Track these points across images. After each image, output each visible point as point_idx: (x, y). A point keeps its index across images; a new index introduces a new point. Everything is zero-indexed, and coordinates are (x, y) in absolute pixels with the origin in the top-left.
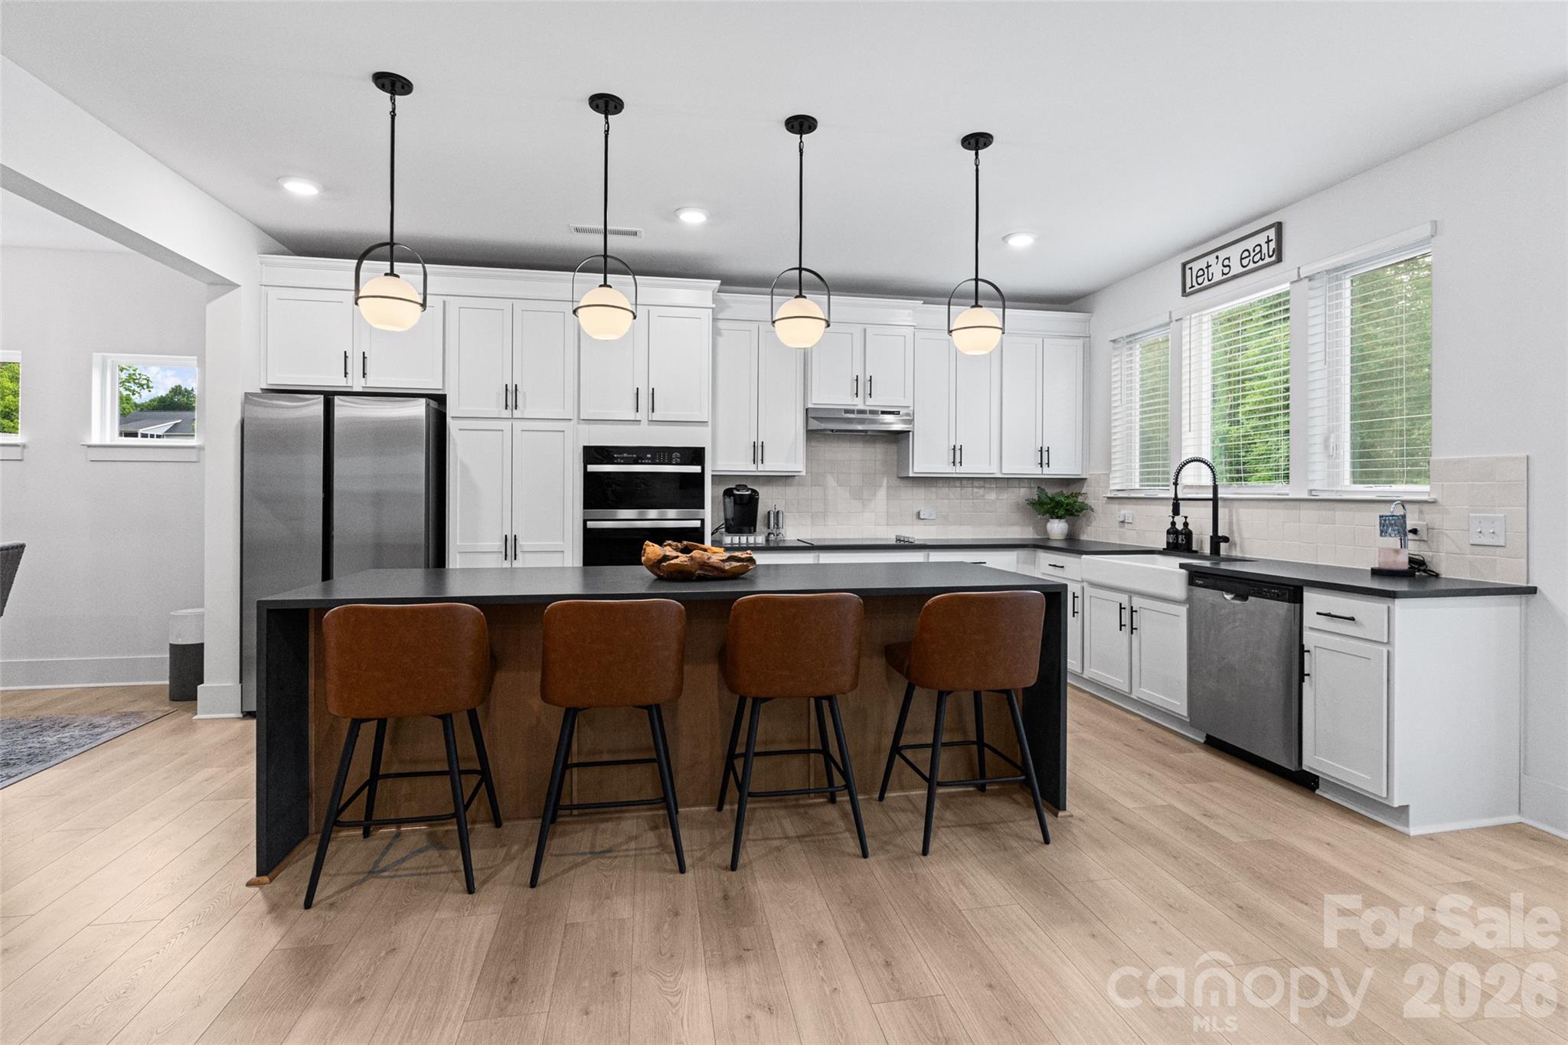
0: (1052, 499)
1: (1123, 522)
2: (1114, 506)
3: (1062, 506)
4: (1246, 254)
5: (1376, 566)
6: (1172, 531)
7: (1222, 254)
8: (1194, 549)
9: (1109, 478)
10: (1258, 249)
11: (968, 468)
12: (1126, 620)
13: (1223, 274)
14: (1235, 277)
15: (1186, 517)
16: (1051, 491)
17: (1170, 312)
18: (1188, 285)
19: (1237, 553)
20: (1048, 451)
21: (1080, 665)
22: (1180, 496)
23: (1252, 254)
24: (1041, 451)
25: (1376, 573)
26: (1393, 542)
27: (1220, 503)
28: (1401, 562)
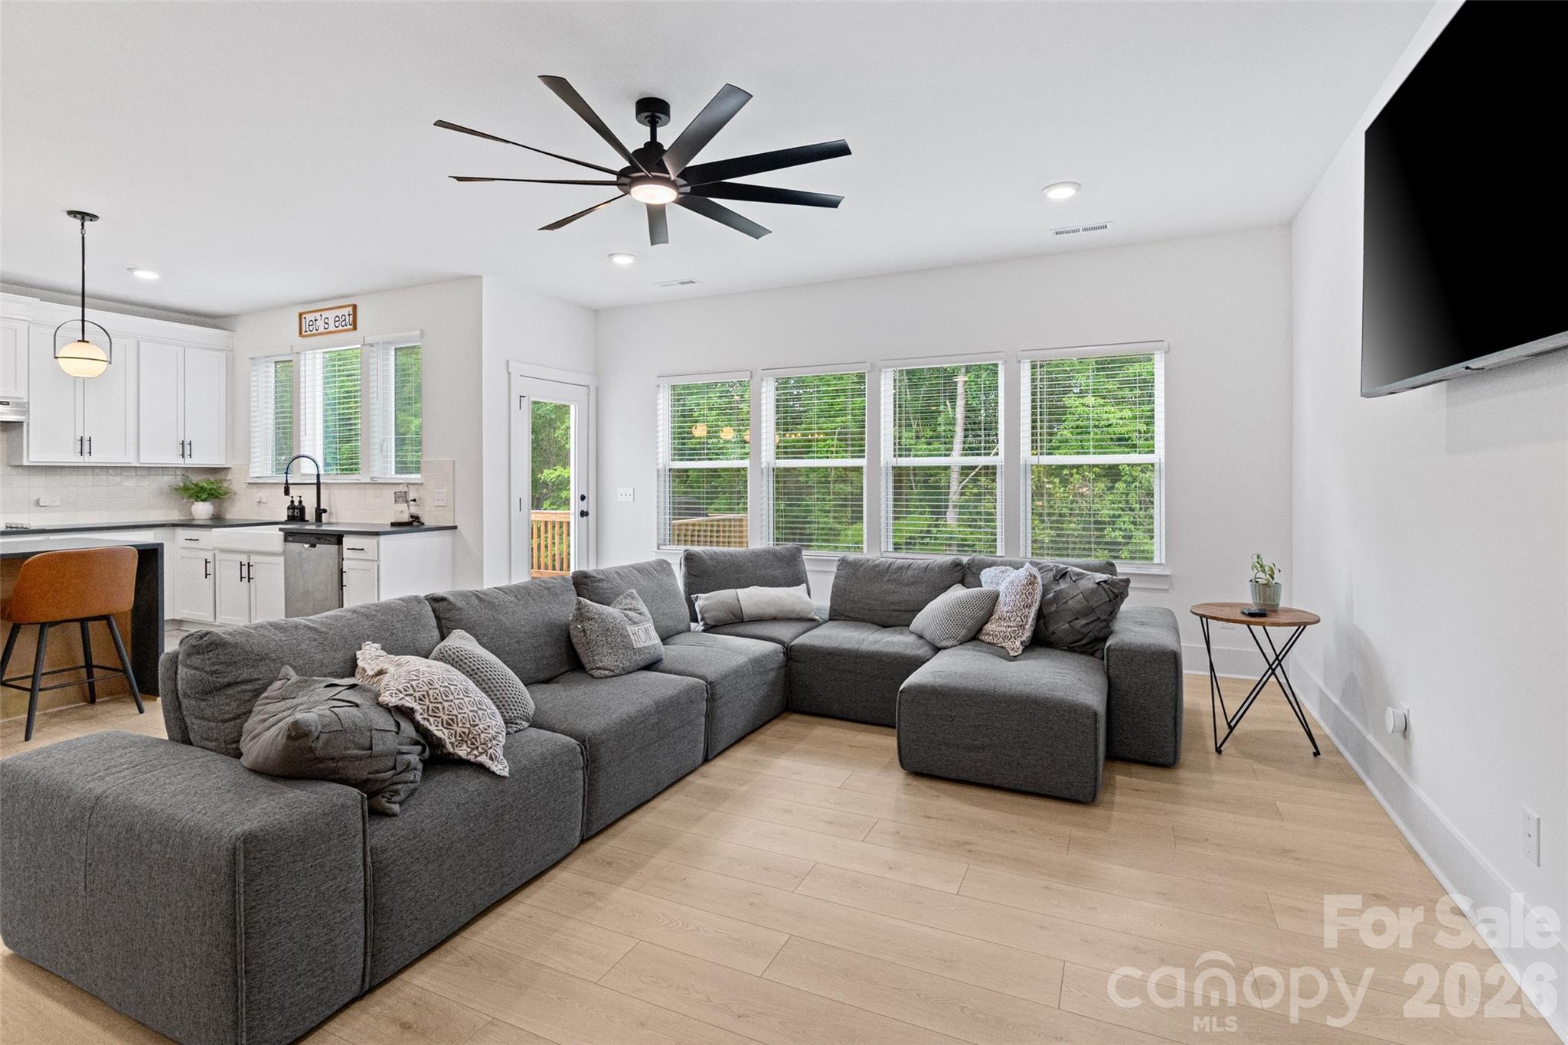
0: (196, 485)
1: (259, 502)
2: (254, 490)
3: (205, 490)
4: (337, 319)
5: (393, 521)
6: (292, 507)
7: (325, 314)
8: (306, 519)
9: (249, 468)
10: (344, 317)
11: (97, 458)
12: (245, 573)
13: (325, 328)
14: (330, 332)
15: (300, 497)
16: (195, 479)
17: (292, 347)
18: (304, 330)
19: (333, 520)
20: (190, 444)
21: (212, 616)
22: (289, 482)
23: (341, 320)
24: (183, 444)
25: (393, 524)
26: (403, 506)
27: (322, 487)
28: (406, 518)
